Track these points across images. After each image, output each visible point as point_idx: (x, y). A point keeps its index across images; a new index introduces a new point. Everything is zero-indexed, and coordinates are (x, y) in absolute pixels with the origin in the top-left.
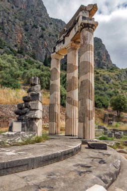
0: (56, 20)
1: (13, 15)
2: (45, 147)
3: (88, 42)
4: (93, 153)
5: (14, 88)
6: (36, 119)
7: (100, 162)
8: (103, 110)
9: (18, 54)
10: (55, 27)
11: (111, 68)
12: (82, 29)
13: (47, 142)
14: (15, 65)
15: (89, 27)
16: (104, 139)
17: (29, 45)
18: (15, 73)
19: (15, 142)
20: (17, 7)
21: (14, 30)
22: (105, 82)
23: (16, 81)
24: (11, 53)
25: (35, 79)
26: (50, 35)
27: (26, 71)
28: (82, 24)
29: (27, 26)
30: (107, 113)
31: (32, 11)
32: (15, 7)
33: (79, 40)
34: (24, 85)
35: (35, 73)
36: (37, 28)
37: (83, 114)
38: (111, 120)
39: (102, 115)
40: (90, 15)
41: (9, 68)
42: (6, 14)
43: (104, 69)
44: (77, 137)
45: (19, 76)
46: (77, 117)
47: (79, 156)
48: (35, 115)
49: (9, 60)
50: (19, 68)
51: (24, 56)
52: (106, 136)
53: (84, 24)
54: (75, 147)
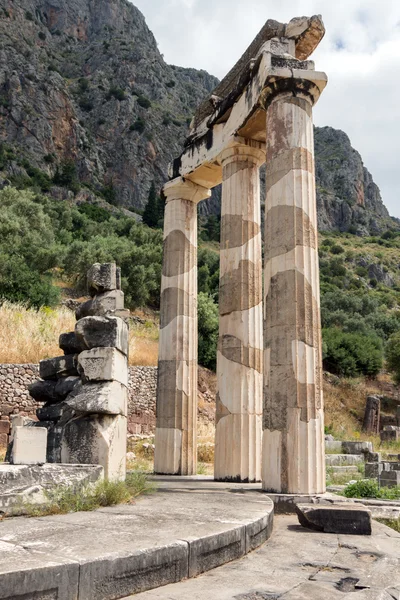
0: (189, 72)
1: (43, 60)
2: (129, 523)
3: (292, 139)
4: (317, 547)
5: (36, 304)
6: (103, 415)
7: (339, 586)
8: (359, 383)
9: (55, 188)
10: (186, 95)
11: (385, 230)
12: (269, 98)
13: (144, 505)
14: (43, 225)
15: (295, 90)
16: (365, 492)
17: (95, 156)
18: (43, 251)
19: (20, 503)
20: (58, 34)
21: (44, 107)
22: (365, 282)
23: (43, 278)
24: (29, 184)
25: (104, 271)
26: (165, 123)
27: (78, 243)
28: (273, 80)
29: (87, 95)
30: (375, 393)
31: (107, 46)
32: (48, 35)
33: (261, 135)
34: (71, 292)
35: (110, 252)
36: (121, 98)
37: (278, 397)
38: (392, 422)
39: (356, 404)
40: (298, 50)
41: (22, 234)
42: (19, 58)
43: (359, 234)
44: (259, 486)
45: (52, 262)
46: (259, 408)
47: (262, 559)
48: (101, 399)
49: (21, 206)
50: (57, 233)
51: (76, 192)
52: (373, 482)
53: (280, 80)
54: (247, 523)
